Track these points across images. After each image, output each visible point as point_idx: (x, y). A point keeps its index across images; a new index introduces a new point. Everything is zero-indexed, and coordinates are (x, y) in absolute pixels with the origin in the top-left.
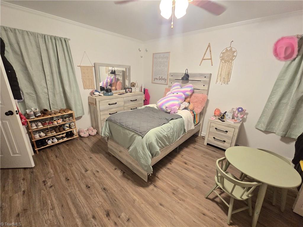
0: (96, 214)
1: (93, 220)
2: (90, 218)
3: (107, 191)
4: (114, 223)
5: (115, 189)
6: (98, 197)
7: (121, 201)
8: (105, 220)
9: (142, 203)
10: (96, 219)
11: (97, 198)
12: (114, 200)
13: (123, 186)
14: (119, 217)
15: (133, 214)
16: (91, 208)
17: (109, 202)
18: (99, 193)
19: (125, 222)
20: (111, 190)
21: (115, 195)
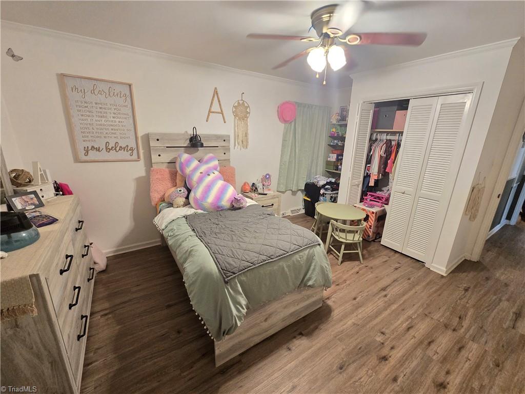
0: (389, 378)
1: (399, 381)
2: (398, 386)
3: (346, 361)
4: (393, 350)
5: (340, 349)
6: (360, 379)
7: (358, 340)
8: (392, 361)
9: (357, 316)
10: (396, 376)
11: (362, 380)
12: (360, 351)
13: (332, 336)
14: (383, 344)
15: (373, 327)
16: (383, 388)
17: (365, 357)
18: (351, 377)
19: (386, 337)
20: (342, 356)
21: (351, 348)
